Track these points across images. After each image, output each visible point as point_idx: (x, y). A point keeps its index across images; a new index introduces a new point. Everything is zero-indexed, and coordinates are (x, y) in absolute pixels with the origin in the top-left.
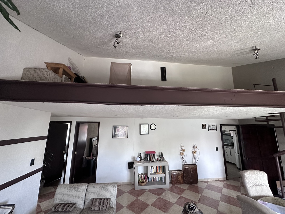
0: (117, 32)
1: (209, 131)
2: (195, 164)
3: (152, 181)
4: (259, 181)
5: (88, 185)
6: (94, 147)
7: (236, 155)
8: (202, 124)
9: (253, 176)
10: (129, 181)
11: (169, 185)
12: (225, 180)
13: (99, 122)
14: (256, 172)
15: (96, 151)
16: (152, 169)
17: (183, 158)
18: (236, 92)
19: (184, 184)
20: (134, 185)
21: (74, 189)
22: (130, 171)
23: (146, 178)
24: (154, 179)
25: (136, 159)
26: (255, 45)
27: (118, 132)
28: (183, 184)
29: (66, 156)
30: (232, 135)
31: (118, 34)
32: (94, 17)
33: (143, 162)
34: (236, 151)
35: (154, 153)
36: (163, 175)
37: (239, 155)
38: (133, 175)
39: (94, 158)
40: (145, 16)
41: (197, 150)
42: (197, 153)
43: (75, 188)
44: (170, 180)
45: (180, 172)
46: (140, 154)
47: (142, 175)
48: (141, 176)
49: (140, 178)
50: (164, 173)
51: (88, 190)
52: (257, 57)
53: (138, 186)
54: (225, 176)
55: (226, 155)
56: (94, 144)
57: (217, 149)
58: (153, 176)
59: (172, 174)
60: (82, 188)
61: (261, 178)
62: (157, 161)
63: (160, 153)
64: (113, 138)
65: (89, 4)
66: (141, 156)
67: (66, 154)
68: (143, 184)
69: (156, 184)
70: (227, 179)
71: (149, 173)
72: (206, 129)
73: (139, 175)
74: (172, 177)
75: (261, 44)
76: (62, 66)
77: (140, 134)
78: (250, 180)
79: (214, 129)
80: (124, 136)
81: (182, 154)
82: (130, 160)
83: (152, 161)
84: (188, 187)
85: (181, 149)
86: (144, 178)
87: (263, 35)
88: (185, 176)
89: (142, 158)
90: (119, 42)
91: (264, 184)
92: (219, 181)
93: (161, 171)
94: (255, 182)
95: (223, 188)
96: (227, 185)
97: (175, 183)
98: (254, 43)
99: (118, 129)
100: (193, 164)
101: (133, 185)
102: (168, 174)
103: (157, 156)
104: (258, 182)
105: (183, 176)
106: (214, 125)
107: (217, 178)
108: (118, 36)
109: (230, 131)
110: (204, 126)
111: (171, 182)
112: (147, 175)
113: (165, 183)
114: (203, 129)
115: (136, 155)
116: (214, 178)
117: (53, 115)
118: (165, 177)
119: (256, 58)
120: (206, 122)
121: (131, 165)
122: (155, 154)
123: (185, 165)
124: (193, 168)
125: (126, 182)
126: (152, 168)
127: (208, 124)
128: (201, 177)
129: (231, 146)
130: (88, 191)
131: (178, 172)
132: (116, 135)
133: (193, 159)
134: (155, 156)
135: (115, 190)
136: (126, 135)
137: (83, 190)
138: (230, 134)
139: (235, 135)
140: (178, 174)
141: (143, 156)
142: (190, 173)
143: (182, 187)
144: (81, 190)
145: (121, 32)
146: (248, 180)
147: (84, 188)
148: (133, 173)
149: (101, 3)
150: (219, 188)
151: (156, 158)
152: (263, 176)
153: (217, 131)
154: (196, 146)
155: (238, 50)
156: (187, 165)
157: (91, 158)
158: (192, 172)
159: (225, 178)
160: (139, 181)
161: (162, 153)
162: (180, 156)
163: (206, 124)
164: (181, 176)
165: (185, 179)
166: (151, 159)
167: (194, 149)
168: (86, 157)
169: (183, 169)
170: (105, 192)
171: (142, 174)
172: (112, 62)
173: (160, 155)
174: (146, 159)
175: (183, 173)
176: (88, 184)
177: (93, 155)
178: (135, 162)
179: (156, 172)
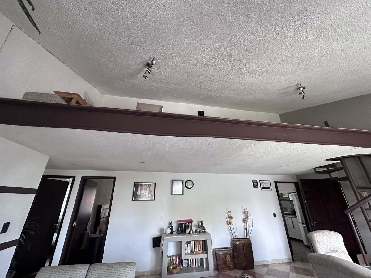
0: (149, 60)
1: (261, 190)
2: (248, 237)
3: (188, 267)
4: (333, 245)
5: (89, 267)
6: (102, 220)
7: (300, 226)
8: (253, 181)
9: (325, 238)
10: (153, 269)
11: (214, 272)
12: (291, 262)
13: (115, 177)
14: (327, 233)
15: (105, 226)
16: (188, 247)
17: (231, 229)
18: (286, 127)
19: (235, 270)
20: (160, 274)
21: (65, 273)
22: (156, 252)
23: (179, 262)
24: (192, 264)
25: (164, 232)
26: (299, 83)
27: (141, 192)
28: (233, 269)
29: (56, 237)
30: (291, 199)
31: (150, 62)
32: (125, 39)
33: (175, 235)
34: (299, 220)
35: (190, 222)
36: (204, 256)
37: (304, 226)
38: (159, 256)
39: (102, 235)
40: (182, 40)
41: (249, 217)
42: (249, 220)
43: (68, 272)
44: (215, 265)
45: (228, 250)
46: (171, 223)
47: (174, 257)
48: (171, 258)
49: (171, 262)
50: (205, 252)
51: (89, 274)
52: (303, 96)
53: (167, 274)
54: (291, 257)
55: (288, 228)
56: (102, 216)
57: (275, 215)
58: (190, 257)
59: (217, 254)
60: (80, 271)
61: (335, 241)
62: (196, 233)
63: (199, 221)
64: (133, 200)
65: (122, 22)
66: (172, 227)
67: (57, 234)
68: (175, 271)
69: (194, 271)
70: (293, 261)
71: (184, 252)
72: (258, 187)
73: (168, 257)
74: (218, 258)
75: (305, 81)
76: (76, 97)
77: (172, 194)
78: (322, 244)
79: (268, 188)
80: (149, 197)
81: (230, 223)
82: (156, 234)
83: (189, 234)
84: (241, 273)
85: (227, 216)
86: (177, 262)
87: (304, 69)
88: (235, 256)
89: (174, 230)
90: (151, 71)
91: (340, 250)
92: (283, 263)
93: (201, 249)
94: (329, 247)
95: (291, 273)
96: (295, 268)
97: (222, 268)
98: (298, 79)
99: (141, 187)
100: (245, 237)
101: (159, 276)
102: (212, 254)
103: (195, 226)
104: (332, 247)
105: (233, 257)
106: (267, 182)
107: (280, 259)
108: (149, 65)
109: (289, 193)
110: (255, 184)
111: (216, 268)
112: (180, 256)
113: (207, 269)
114: (254, 187)
115: (165, 226)
116: (275, 260)
117: (48, 167)
118: (207, 259)
119: (303, 98)
120: (257, 178)
121: (157, 242)
122: (193, 223)
123: (235, 239)
124: (246, 244)
125: (149, 271)
126: (189, 244)
127: (260, 181)
128: (257, 258)
129: (292, 214)
130: (89, 276)
131: (224, 250)
132: (138, 195)
133: (244, 230)
134: (192, 226)
135: (133, 273)
136: (151, 195)
137: (81, 274)
138: (288, 199)
139: (295, 197)
140: (226, 254)
141: (175, 226)
142: (242, 251)
143: (232, 275)
144: (77, 274)
145: (154, 59)
146: (319, 244)
147: (82, 271)
148: (161, 253)
149: (135, 22)
150: (285, 274)
151: (194, 229)
152: (337, 237)
153: (271, 190)
154: (247, 211)
155: (283, 88)
156: (238, 240)
157: (97, 235)
158: (245, 249)
159: (290, 258)
160: (169, 267)
161: (202, 222)
162: (227, 226)
163: (257, 181)
164: (231, 257)
165: (235, 261)
166: (187, 232)
167: (245, 215)
168: (89, 234)
169: (233, 246)
170: (117, 275)
171: (173, 255)
172: (138, 103)
173: (199, 225)
174: (180, 232)
175: (232, 253)
176: (89, 265)
177: (100, 232)
178: (163, 235)
179: (194, 251)
